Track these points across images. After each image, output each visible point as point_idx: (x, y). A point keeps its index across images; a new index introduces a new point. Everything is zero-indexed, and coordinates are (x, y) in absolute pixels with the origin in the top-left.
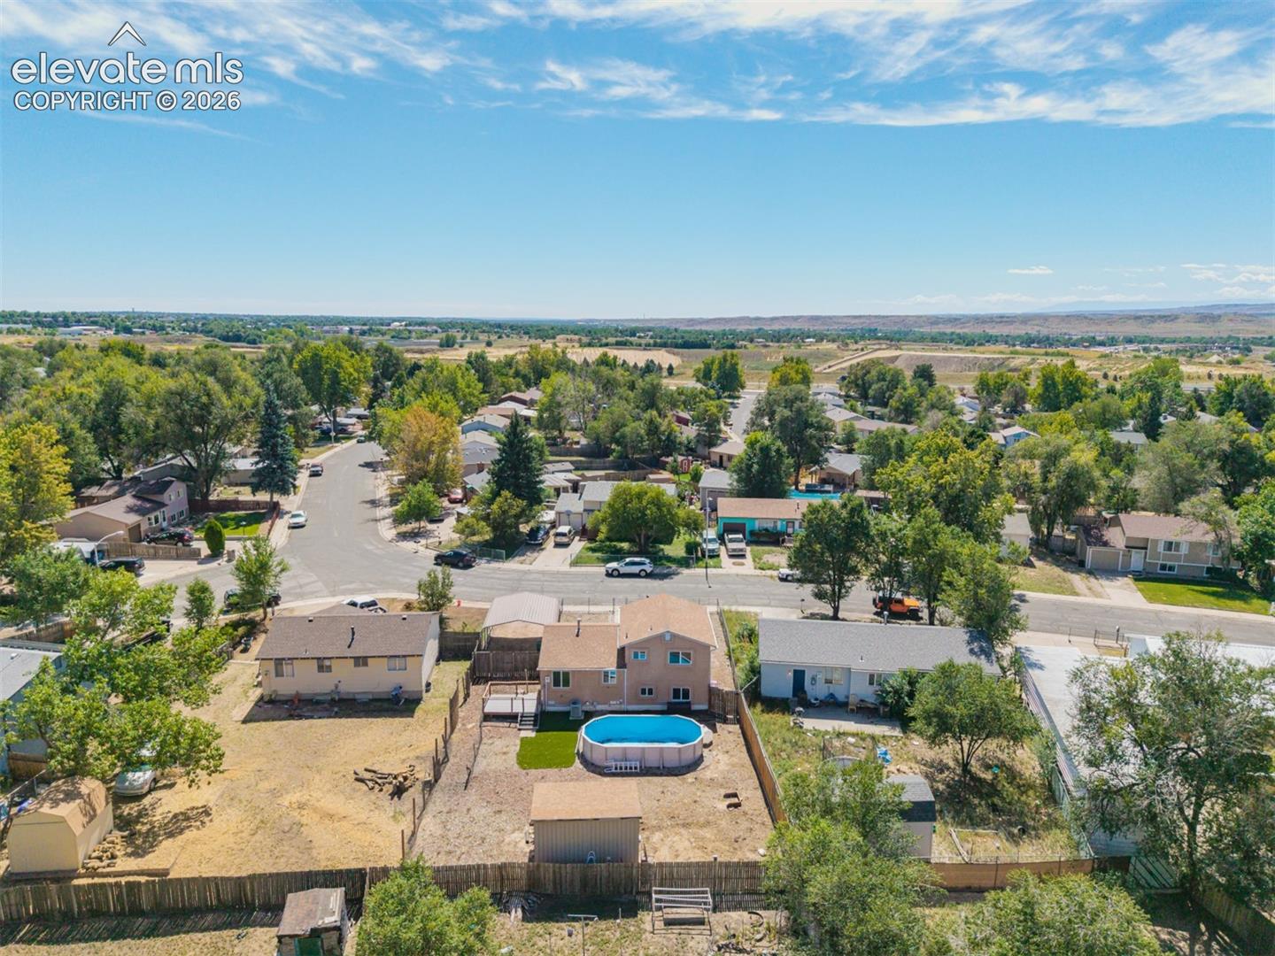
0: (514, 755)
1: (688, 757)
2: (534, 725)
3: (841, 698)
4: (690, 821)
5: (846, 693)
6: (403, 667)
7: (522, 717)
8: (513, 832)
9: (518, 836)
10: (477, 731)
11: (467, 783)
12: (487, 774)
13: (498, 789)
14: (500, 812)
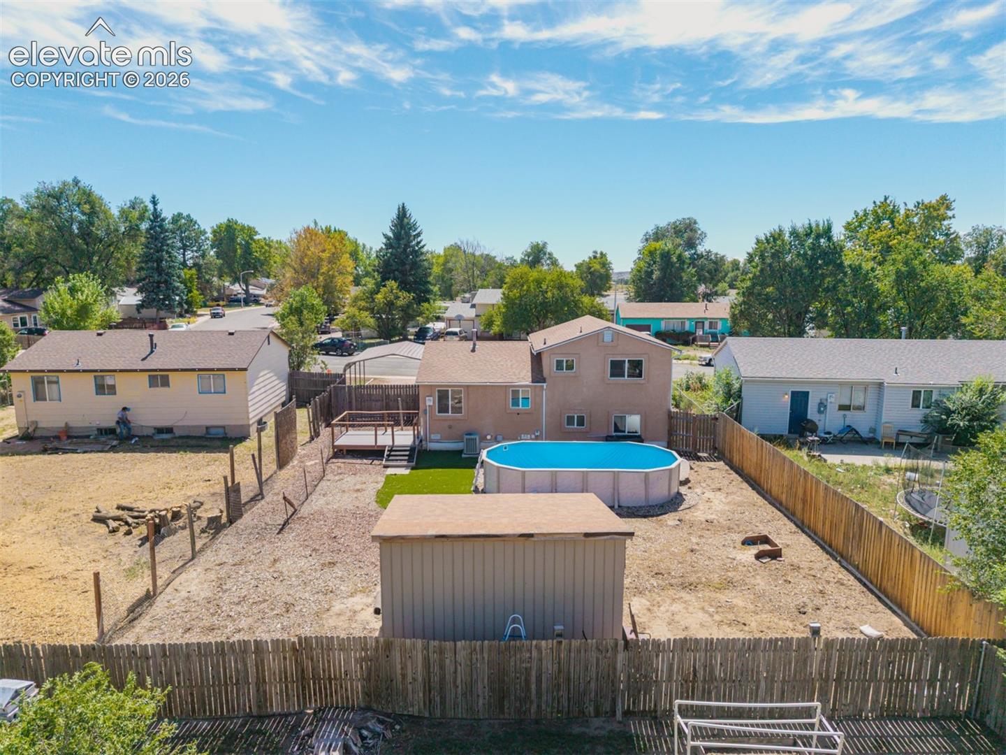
0: (373, 493)
1: (660, 492)
2: (409, 461)
3: (864, 432)
4: (693, 579)
5: (872, 425)
6: (222, 390)
7: (390, 451)
8: (352, 595)
9: (358, 601)
10: (319, 468)
11: (286, 523)
12: (322, 513)
13: (337, 532)
14: (333, 564)
